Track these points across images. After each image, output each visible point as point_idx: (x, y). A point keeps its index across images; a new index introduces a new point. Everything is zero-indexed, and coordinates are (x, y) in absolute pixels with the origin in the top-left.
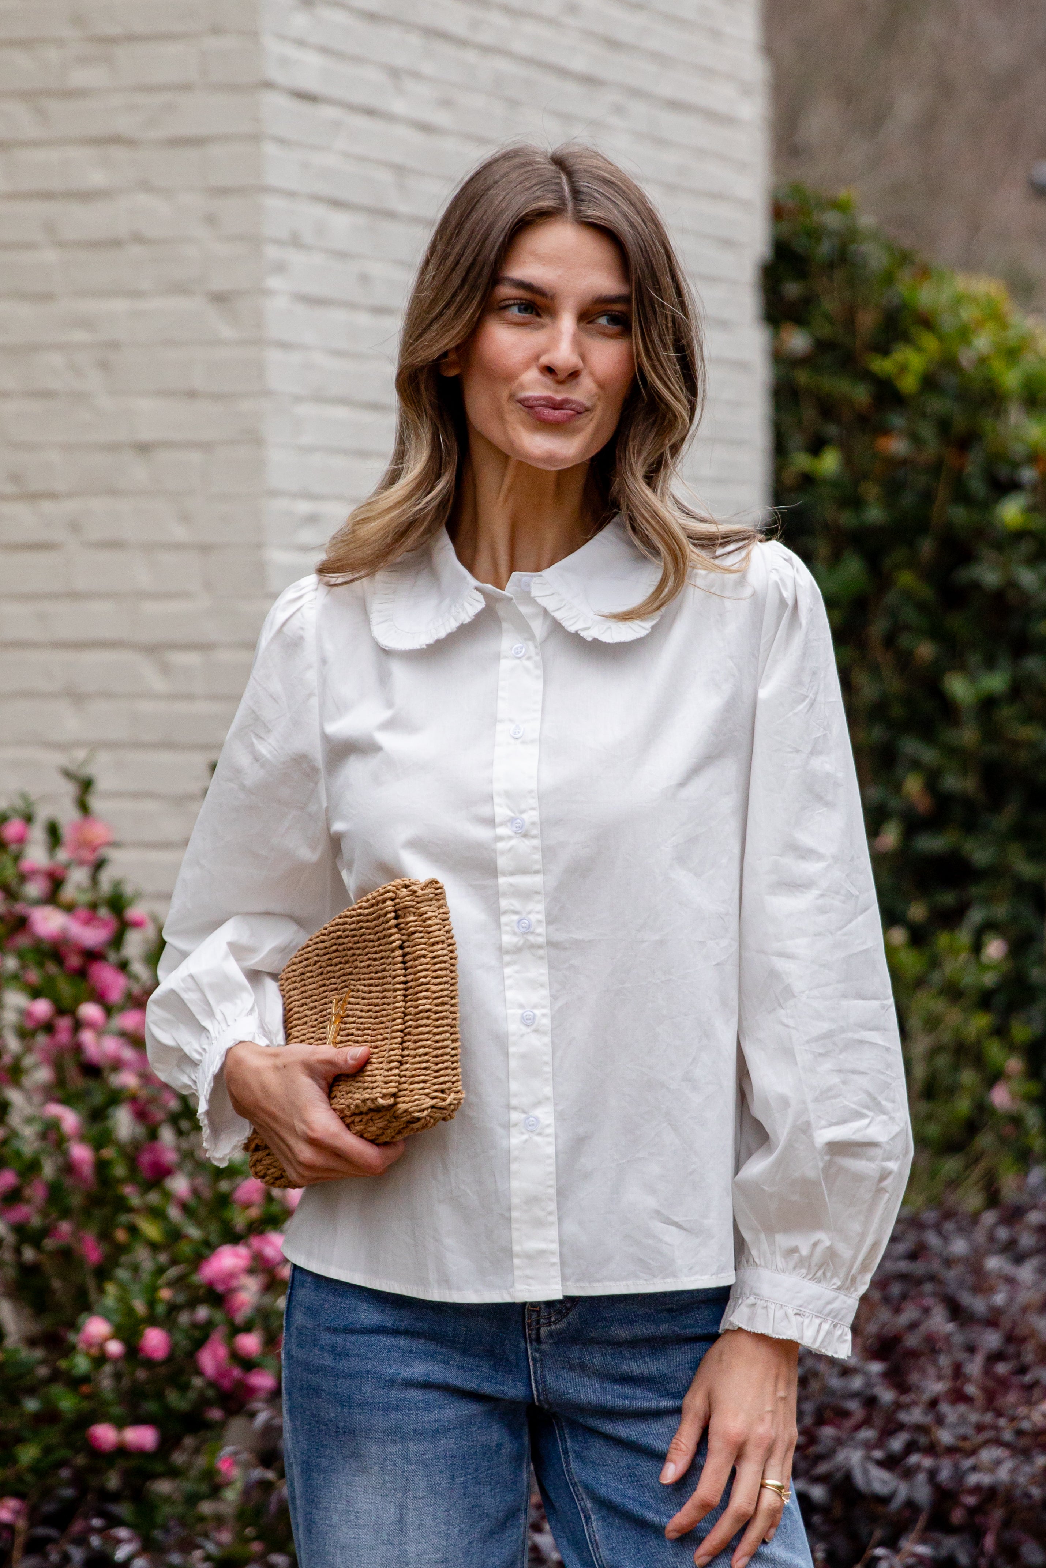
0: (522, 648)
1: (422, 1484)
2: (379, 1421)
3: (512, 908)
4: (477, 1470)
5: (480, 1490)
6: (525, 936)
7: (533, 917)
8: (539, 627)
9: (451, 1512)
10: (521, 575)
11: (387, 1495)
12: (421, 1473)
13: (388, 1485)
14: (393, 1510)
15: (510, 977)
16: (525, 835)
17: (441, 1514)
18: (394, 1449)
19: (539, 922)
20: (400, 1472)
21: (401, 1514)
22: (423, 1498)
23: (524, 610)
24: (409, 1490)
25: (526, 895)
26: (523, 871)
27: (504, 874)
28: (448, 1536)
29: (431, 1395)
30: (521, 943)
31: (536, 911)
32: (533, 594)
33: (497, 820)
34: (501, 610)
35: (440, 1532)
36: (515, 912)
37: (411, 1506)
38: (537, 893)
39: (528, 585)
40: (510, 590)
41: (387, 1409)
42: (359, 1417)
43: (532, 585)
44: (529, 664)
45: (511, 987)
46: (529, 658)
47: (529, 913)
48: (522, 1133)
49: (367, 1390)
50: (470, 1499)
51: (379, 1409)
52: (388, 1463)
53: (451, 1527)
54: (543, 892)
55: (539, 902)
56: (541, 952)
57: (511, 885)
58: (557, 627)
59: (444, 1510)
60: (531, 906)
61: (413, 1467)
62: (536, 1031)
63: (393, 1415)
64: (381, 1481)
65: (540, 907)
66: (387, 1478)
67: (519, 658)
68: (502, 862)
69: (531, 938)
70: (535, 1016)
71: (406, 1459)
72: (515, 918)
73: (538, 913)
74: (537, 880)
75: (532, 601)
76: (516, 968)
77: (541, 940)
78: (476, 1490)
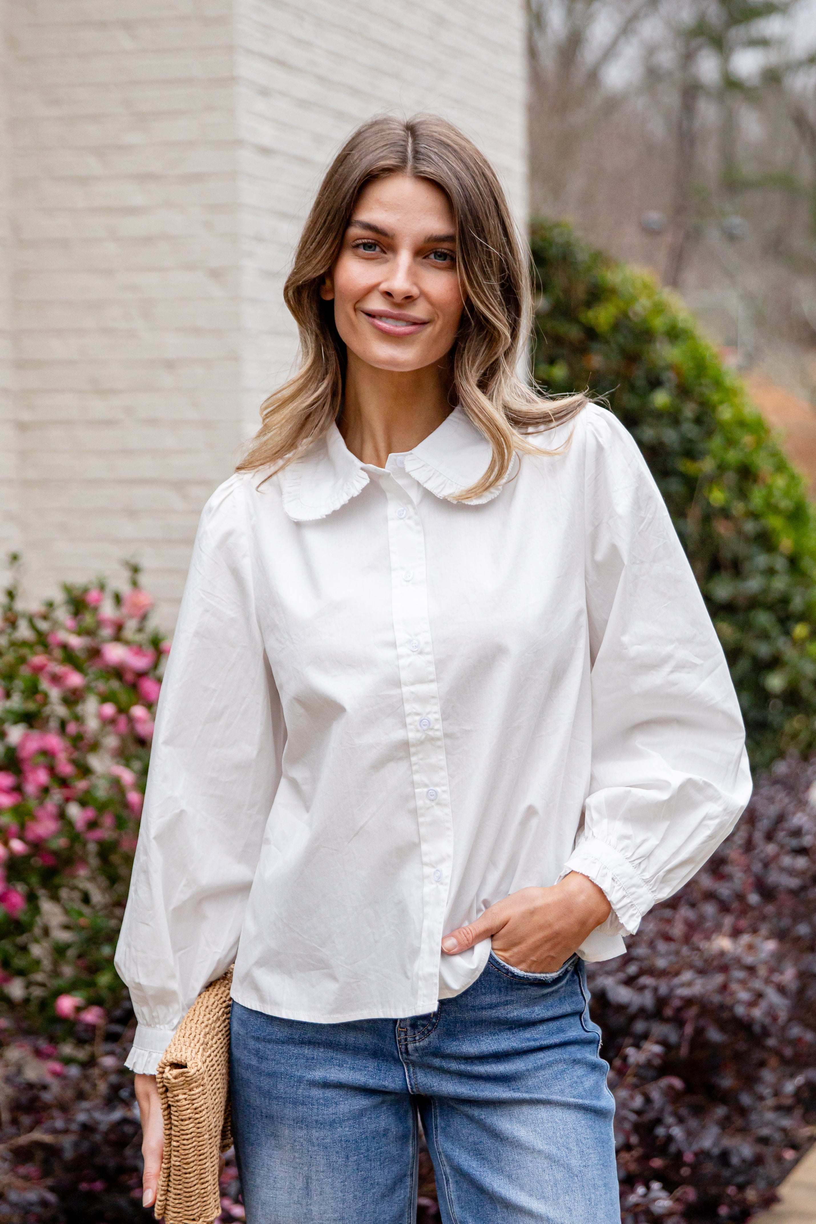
0: (403, 511)
1: (323, 1162)
2: (289, 1111)
3: (414, 711)
4: (368, 1150)
5: (371, 1165)
6: (426, 732)
7: (432, 717)
8: (415, 495)
9: (346, 1183)
10: (396, 456)
11: (297, 1168)
12: (322, 1153)
13: (297, 1160)
14: (301, 1179)
15: (415, 764)
16: (421, 653)
17: (338, 1184)
18: (301, 1133)
19: (437, 720)
20: (306, 1151)
21: (307, 1183)
22: (323, 1172)
23: (401, 482)
24: (313, 1165)
25: (423, 700)
26: (421, 681)
27: (406, 685)
28: (344, 1201)
29: (329, 1093)
30: (423, 737)
31: (434, 712)
32: (407, 470)
33: (398, 643)
34: (384, 484)
35: (337, 1198)
36: (417, 714)
37: (314, 1177)
38: (433, 697)
39: (402, 462)
40: (388, 468)
41: (295, 1103)
42: (275, 1108)
43: (405, 463)
44: (411, 522)
45: (417, 772)
46: (409, 518)
47: (428, 713)
48: (432, 883)
49: (281, 1086)
50: (362, 1173)
51: (290, 1103)
52: (296, 1144)
53: (346, 1194)
54: (438, 696)
55: (435, 704)
56: (439, 743)
57: (413, 693)
58: (428, 495)
59: (340, 1181)
60: (429, 708)
61: (316, 1148)
62: (439, 804)
63: (300, 1108)
64: (292, 1157)
65: (437, 708)
66: (297, 1155)
67: (402, 519)
68: (404, 676)
69: (431, 733)
70: (436, 793)
71: (310, 1141)
72: (417, 718)
73: (435, 713)
74: (432, 688)
75: (408, 475)
76: (420, 756)
77: (439, 734)
78: (368, 1165)
